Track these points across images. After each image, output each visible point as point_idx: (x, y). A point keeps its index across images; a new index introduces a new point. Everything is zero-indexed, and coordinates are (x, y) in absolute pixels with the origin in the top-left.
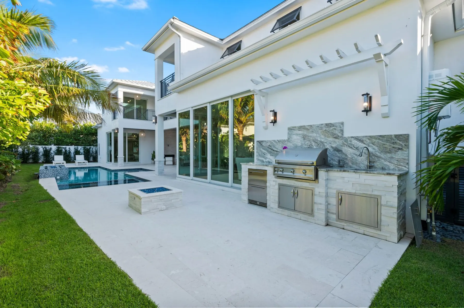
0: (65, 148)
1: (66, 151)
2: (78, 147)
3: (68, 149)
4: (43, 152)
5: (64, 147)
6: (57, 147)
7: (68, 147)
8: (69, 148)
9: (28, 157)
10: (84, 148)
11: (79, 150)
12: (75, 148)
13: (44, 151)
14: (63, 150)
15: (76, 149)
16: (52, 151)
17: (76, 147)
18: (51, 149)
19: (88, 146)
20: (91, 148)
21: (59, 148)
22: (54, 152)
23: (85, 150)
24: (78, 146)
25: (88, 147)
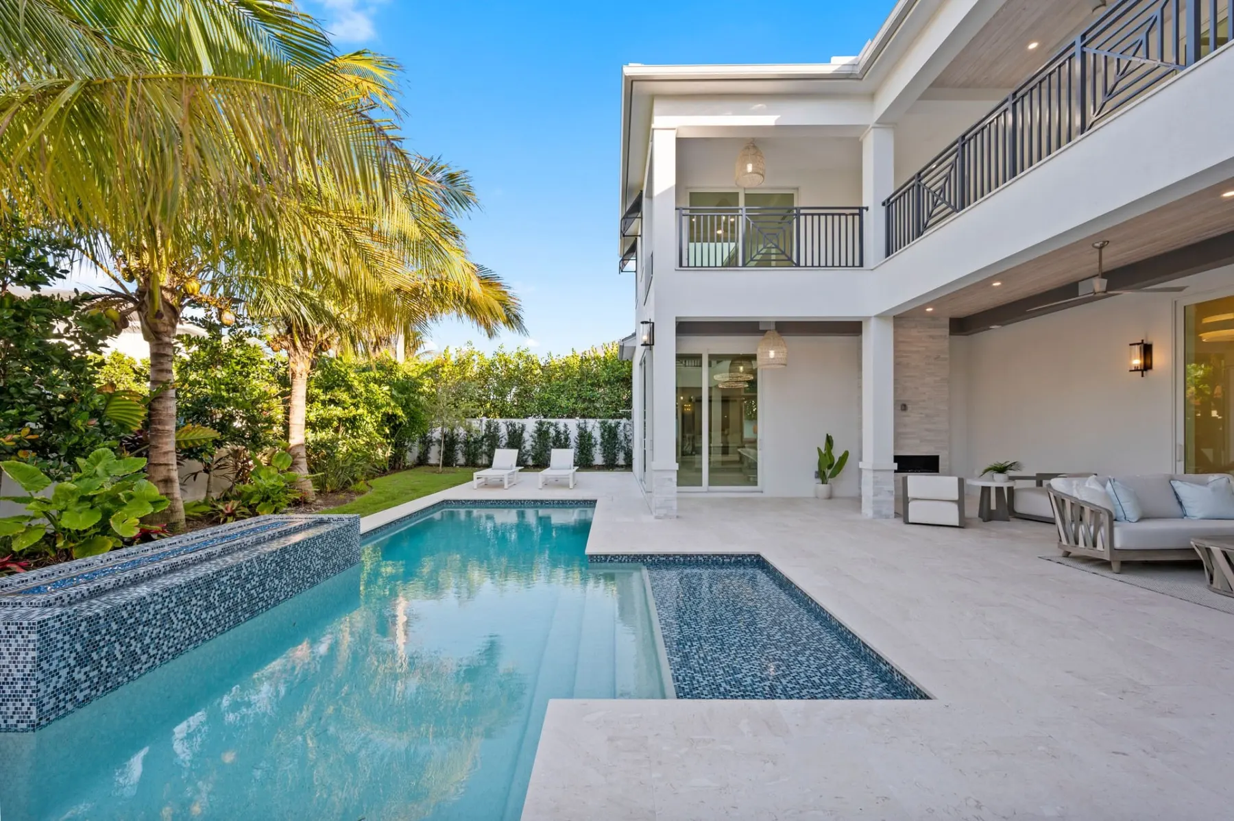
0: (556, 424)
1: (558, 433)
2: (585, 423)
3: (562, 429)
4: (507, 437)
5: (553, 421)
6: (536, 422)
7: (561, 423)
8: (566, 426)
9: (476, 449)
10: (604, 423)
11: (589, 430)
12: (579, 426)
13: (508, 433)
14: (552, 432)
15: (581, 428)
16: (526, 435)
17: (582, 421)
18: (523, 428)
19: (613, 418)
20: (619, 423)
21: (541, 424)
22: (532, 436)
23: (605, 431)
24: (587, 420)
25: (612, 422)
